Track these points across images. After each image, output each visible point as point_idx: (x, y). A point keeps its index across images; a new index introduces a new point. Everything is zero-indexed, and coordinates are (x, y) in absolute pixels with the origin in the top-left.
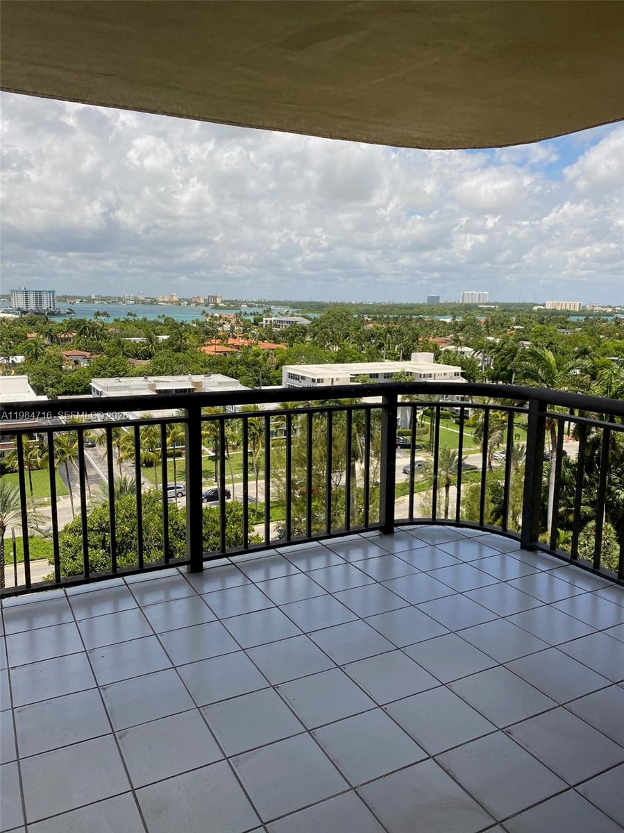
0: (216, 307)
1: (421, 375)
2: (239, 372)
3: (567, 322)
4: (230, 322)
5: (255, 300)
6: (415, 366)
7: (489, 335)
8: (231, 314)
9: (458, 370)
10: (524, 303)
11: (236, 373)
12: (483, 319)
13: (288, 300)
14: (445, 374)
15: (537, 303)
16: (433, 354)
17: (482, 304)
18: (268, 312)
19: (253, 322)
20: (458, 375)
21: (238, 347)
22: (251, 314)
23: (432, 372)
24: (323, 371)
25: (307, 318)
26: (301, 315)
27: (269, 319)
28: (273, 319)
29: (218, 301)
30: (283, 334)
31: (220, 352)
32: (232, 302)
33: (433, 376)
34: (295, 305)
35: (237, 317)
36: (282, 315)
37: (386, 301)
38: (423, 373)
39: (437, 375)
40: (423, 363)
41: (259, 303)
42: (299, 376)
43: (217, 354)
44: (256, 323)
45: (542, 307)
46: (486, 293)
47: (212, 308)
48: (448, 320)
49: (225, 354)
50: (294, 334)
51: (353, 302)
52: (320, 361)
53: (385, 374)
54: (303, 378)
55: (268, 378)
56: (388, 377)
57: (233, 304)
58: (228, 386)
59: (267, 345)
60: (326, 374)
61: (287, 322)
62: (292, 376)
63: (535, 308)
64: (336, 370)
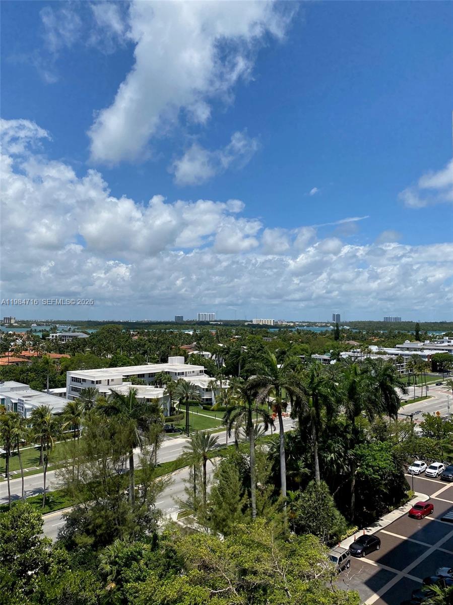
0: (11, 326)
1: (176, 373)
2: (29, 378)
3: (268, 333)
4: (22, 337)
5: (43, 320)
6: (171, 367)
7: (219, 343)
8: (23, 332)
9: (202, 368)
10: (239, 320)
11: (27, 379)
12: (214, 332)
13: (70, 319)
14: (193, 372)
15: (247, 320)
16: (183, 357)
17: (212, 321)
18: (54, 330)
19: (41, 337)
20: (202, 372)
21: (29, 358)
22: (40, 331)
23: (184, 371)
24: (100, 374)
25: (86, 333)
26: (81, 330)
27: (55, 335)
28: (58, 334)
29: (13, 321)
30: (67, 346)
31: (13, 362)
32: (23, 322)
33: (185, 373)
34: (75, 324)
35: (28, 333)
36: (66, 331)
37: (146, 320)
38: (177, 372)
39: (187, 373)
40: (177, 364)
41: (47, 322)
42: (80, 379)
43: (10, 364)
44: (44, 338)
45: (250, 323)
46: (214, 314)
47: (7, 328)
48: (191, 333)
49: (17, 364)
50: (76, 346)
51: (121, 321)
52: (97, 366)
53: (150, 374)
54: (84, 380)
55: (54, 382)
56: (152, 376)
57: (25, 324)
58: (19, 390)
59: (54, 355)
60: (103, 376)
61: (70, 336)
62: (75, 380)
63: (246, 324)
64: (111, 373)
